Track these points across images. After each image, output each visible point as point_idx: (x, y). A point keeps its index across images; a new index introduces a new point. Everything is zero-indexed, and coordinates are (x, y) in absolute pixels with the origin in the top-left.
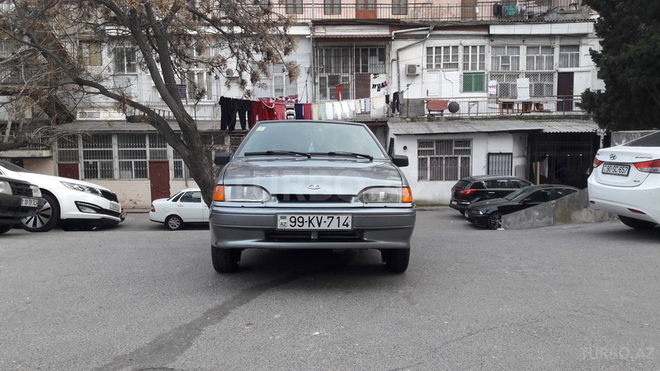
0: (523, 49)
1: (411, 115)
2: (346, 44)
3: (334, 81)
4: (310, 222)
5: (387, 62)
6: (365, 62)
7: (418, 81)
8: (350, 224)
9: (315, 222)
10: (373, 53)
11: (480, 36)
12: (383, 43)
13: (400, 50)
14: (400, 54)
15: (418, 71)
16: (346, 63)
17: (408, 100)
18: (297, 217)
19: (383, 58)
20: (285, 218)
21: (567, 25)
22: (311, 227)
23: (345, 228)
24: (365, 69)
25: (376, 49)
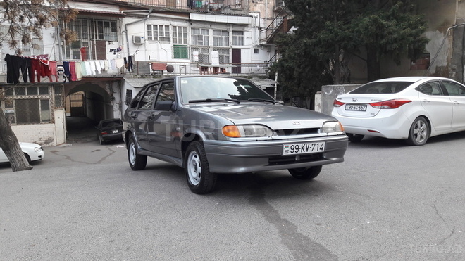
0: (211, 31)
1: (141, 73)
2: (85, 16)
3: (76, 45)
4: (302, 148)
5: (118, 33)
6: (101, 31)
7: (141, 49)
8: (324, 148)
9: (305, 148)
10: (107, 25)
11: (183, 20)
12: (114, 18)
13: (128, 25)
14: (128, 28)
15: (142, 41)
16: (85, 31)
17: (138, 62)
18: (295, 145)
19: (114, 30)
20: (288, 147)
21: (236, 17)
22: (303, 152)
23: (321, 151)
24: (101, 37)
25: (110, 23)
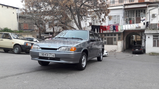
1: (153, 28)
2: (134, 9)
3: (130, 19)
4: (46, 55)
5: (146, 14)
6: (139, 14)
7: (156, 18)
8: (54, 56)
9: (47, 55)
10: (142, 11)
12: (145, 9)
13: (150, 10)
14: (150, 11)
15: (156, 15)
16: (134, 14)
17: (152, 24)
18: (43, 53)
19: (145, 13)
20: (40, 53)
23: (53, 57)
24: (139, 16)
